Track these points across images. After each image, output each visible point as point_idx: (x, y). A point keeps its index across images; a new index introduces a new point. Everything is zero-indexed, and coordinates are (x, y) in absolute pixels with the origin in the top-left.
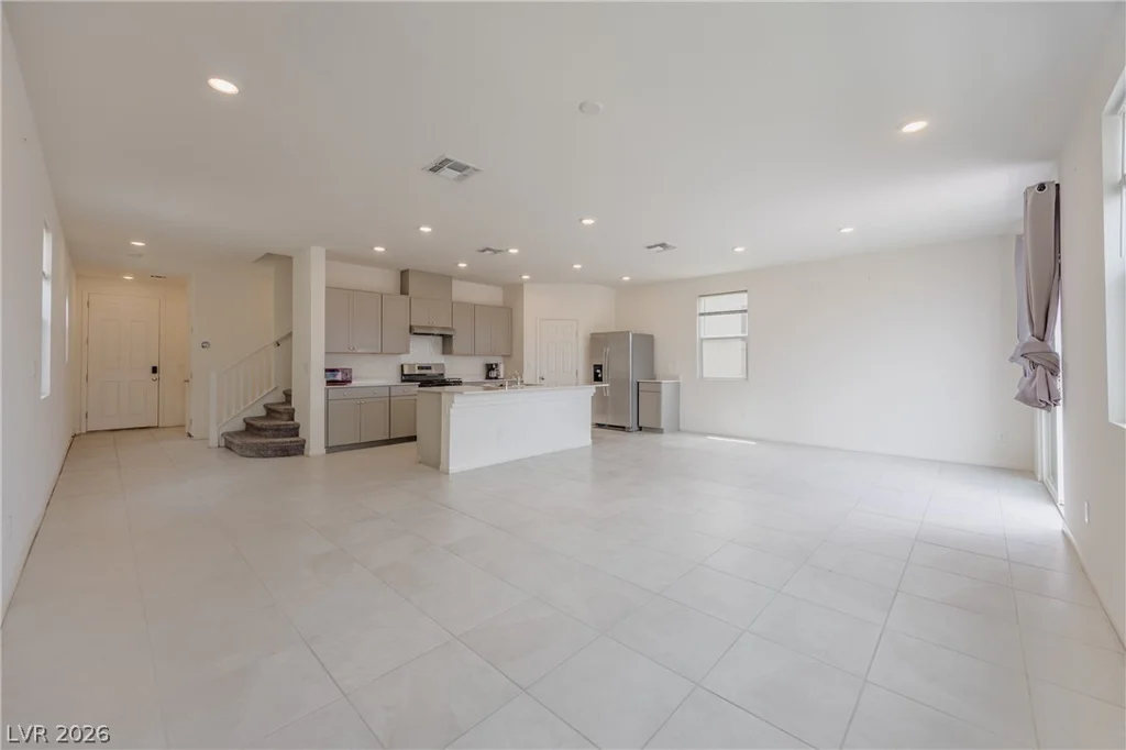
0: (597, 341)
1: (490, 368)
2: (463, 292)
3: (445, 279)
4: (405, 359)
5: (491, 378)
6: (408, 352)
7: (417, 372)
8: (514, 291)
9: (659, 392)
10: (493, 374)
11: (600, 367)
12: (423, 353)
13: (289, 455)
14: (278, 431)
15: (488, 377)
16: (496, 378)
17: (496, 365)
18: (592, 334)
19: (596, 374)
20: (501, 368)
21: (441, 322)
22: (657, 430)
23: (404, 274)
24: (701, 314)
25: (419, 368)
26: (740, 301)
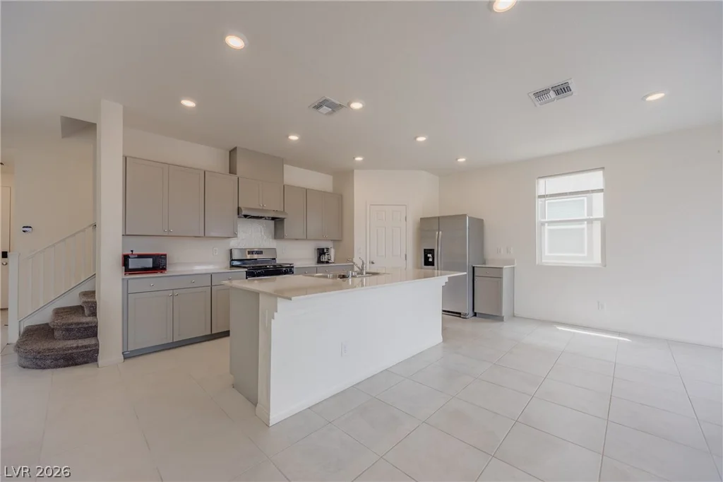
0: (427, 226)
1: (321, 252)
2: (295, 176)
3: (275, 161)
4: (233, 243)
5: (323, 262)
6: (235, 235)
7: (249, 257)
8: (344, 176)
9: (501, 278)
10: (324, 258)
11: (432, 251)
12: (253, 237)
13: (76, 364)
14: (70, 332)
15: (319, 262)
16: (327, 262)
17: (328, 249)
18: (421, 219)
19: (426, 258)
20: (332, 252)
21: (272, 205)
22: (496, 317)
23: (233, 152)
24: (540, 197)
25: (249, 253)
26: (596, 180)
